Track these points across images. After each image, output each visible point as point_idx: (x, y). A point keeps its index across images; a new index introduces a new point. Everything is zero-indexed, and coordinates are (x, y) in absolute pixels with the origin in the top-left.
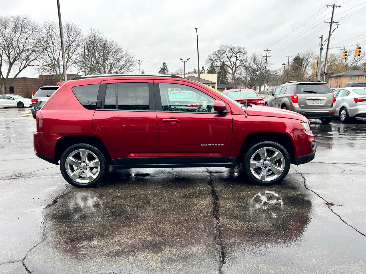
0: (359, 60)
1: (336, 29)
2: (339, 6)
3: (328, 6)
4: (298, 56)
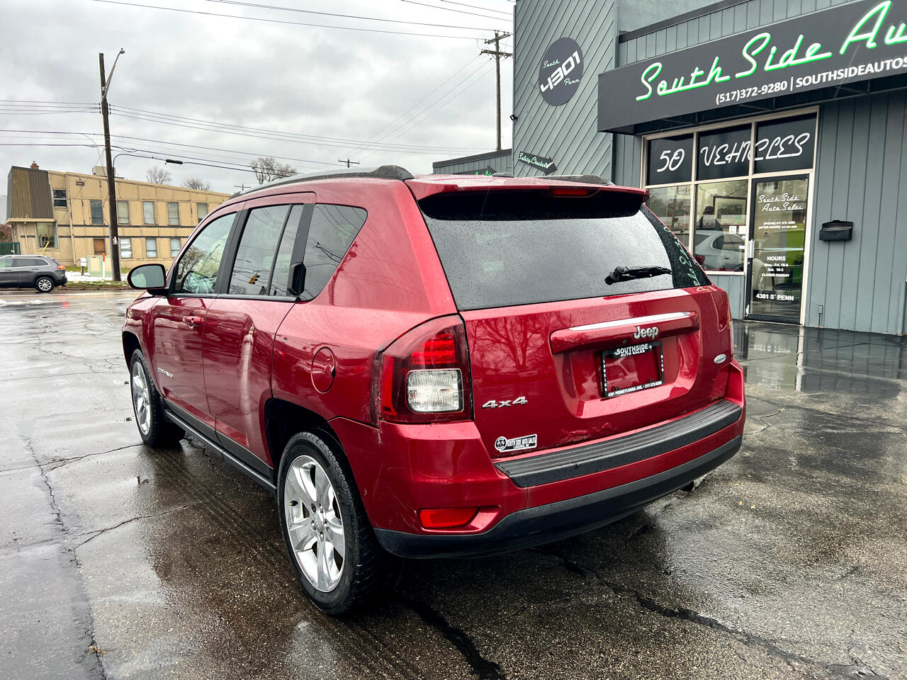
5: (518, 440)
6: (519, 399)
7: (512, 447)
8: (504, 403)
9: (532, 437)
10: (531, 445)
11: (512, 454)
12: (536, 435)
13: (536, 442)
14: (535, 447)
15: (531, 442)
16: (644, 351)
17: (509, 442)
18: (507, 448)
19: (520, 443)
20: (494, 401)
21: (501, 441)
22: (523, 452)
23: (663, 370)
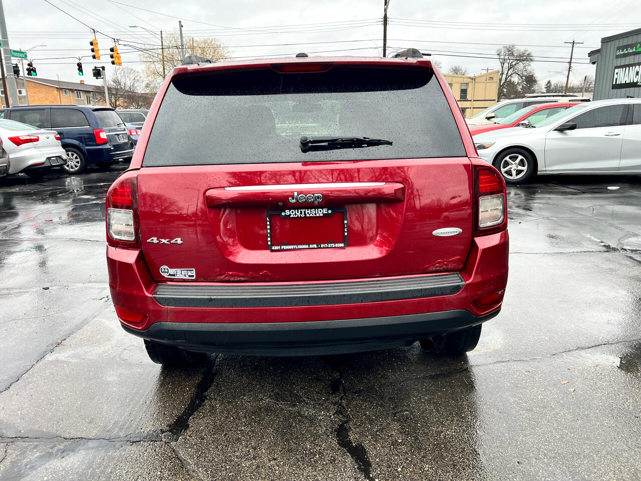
5: (179, 271)
6: (176, 239)
7: (174, 275)
8: (164, 241)
9: (191, 270)
10: (190, 276)
11: (175, 280)
12: (194, 270)
13: (194, 274)
14: (194, 278)
15: (190, 274)
16: (322, 215)
17: (172, 271)
18: (170, 275)
19: (180, 273)
20: (156, 238)
21: (165, 269)
22: (184, 281)
23: (346, 234)
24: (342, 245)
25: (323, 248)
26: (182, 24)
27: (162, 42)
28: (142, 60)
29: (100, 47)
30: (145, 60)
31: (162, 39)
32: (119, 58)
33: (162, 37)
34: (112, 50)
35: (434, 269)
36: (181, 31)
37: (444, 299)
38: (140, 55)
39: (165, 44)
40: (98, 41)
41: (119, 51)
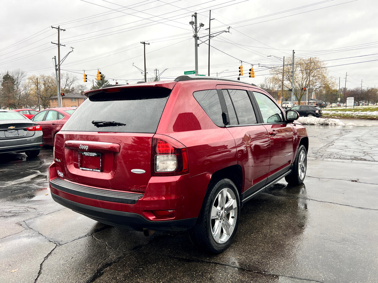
0: (70, 84)
1: (71, 52)
2: (64, 30)
3: (53, 27)
4: (7, 75)
16: (94, 156)
23: (101, 166)
24: (99, 171)
25: (94, 171)
26: (294, 51)
27: (284, 62)
28: (271, 73)
29: (243, 69)
30: (272, 73)
31: (284, 61)
32: (253, 74)
33: (284, 60)
34: (250, 70)
35: (133, 190)
36: (293, 55)
37: (128, 206)
38: (270, 71)
39: (286, 63)
40: (243, 66)
41: (254, 71)
